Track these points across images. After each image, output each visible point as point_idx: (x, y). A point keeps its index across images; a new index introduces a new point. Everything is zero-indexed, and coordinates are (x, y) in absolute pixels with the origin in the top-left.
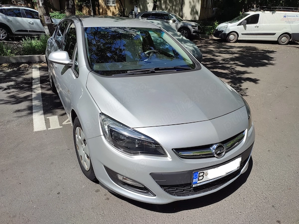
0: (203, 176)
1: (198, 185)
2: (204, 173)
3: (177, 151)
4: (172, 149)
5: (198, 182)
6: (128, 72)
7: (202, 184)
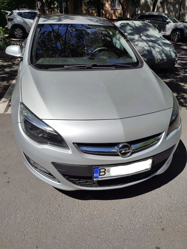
0: (104, 172)
1: (100, 179)
2: (105, 170)
3: (79, 145)
4: (74, 143)
5: (99, 177)
6: (65, 67)
7: (103, 179)
